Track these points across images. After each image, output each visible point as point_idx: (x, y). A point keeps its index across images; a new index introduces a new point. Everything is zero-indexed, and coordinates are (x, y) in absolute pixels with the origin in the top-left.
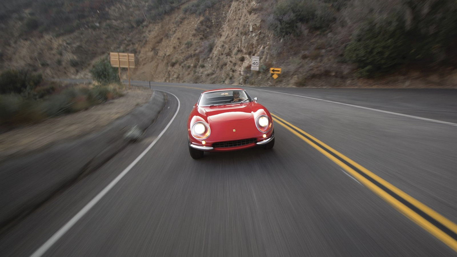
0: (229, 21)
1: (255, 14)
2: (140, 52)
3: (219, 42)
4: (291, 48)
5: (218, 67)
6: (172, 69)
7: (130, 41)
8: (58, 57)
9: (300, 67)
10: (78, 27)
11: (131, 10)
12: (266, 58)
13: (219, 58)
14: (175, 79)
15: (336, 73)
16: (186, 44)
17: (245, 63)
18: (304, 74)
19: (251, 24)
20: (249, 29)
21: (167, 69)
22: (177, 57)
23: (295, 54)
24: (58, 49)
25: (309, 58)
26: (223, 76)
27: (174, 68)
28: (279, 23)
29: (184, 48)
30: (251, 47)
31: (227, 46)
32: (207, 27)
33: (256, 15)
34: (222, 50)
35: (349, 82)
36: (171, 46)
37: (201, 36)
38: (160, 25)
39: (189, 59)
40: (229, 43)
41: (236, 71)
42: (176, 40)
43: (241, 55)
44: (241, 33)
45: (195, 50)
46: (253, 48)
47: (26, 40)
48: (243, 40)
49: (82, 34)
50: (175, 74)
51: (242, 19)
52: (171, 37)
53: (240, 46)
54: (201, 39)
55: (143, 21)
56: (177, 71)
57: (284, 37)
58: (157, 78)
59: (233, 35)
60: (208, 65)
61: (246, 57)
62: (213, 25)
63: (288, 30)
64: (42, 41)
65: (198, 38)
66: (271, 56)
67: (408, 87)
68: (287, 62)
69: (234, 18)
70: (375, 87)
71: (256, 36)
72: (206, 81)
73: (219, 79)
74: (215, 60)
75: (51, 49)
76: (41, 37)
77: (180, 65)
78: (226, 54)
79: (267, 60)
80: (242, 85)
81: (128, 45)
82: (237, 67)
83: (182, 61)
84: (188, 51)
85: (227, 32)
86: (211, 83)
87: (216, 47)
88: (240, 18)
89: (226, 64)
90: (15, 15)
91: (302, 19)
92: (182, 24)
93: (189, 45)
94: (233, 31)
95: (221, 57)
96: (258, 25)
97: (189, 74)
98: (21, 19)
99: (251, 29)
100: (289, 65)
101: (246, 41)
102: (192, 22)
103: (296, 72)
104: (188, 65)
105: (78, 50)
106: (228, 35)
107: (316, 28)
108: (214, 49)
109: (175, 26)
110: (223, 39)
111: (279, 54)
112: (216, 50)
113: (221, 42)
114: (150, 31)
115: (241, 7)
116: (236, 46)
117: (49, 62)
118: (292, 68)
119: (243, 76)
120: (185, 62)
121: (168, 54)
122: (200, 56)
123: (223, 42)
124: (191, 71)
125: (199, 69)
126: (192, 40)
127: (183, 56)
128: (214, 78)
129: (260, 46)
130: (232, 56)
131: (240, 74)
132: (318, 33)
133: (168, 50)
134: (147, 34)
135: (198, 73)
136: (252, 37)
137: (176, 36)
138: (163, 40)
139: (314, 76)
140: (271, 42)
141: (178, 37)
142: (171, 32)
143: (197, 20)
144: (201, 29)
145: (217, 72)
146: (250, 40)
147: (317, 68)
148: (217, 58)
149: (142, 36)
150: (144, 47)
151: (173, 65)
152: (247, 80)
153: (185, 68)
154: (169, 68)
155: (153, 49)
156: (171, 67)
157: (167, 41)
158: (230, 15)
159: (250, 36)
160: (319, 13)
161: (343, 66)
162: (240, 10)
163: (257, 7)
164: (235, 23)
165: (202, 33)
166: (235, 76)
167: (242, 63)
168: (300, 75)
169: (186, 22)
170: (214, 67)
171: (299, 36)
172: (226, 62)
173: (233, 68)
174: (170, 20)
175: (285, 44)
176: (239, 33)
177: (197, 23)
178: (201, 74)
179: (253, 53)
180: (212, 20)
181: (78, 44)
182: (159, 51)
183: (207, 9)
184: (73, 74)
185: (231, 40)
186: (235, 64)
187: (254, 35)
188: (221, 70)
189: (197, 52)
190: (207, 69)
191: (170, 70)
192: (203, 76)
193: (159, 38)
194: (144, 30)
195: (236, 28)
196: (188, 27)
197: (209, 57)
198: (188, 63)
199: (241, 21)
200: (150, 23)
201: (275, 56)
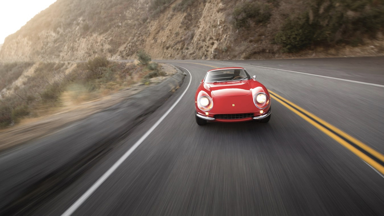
0: (204, 17)
1: (222, 12)
2: (146, 41)
3: (198, 32)
4: (243, 36)
5: (197, 49)
6: (167, 51)
7: (140, 34)
8: (101, 47)
9: (247, 48)
10: (110, 27)
11: (138, 11)
12: (227, 43)
13: (198, 43)
14: (169, 58)
15: (269, 50)
16: (175, 34)
17: (214, 46)
18: (249, 52)
19: (219, 20)
20: (217, 23)
21: (163, 51)
22: (170, 43)
23: (246, 39)
24: (100, 42)
25: (253, 42)
26: (201, 54)
27: (168, 50)
28: (236, 20)
29: (174, 37)
30: (218, 36)
31: (202, 35)
32: (189, 20)
33: (222, 14)
34: (200, 38)
35: (277, 55)
36: (165, 35)
37: (185, 27)
38: (158, 21)
39: (178, 44)
40: (204, 33)
41: (209, 51)
42: (169, 31)
43: (212, 41)
44: (212, 26)
45: (181, 38)
46: (220, 36)
47: (84, 38)
48: (213, 31)
49: (112, 31)
50: (169, 54)
51: (213, 15)
52: (165, 29)
53: (211, 35)
54: (185, 29)
55: (147, 18)
56: (170, 52)
57: (239, 29)
58: (157, 57)
59: (207, 27)
60: (190, 48)
61: (215, 42)
62: (193, 18)
63: (241, 24)
64: (92, 38)
65: (183, 29)
66: (231, 41)
67: (315, 57)
68: (240, 45)
69: (208, 15)
70: (293, 58)
71: (221, 28)
72: (190, 58)
73: (198, 57)
74: (195, 45)
75: (97, 42)
76: (91, 36)
77: (172, 48)
78: (202, 40)
79: (228, 44)
80: (213, 60)
81: (139, 37)
82: (209, 49)
83: (173, 45)
84: (177, 38)
85: (203, 25)
86: (193, 59)
87: (196, 36)
88: (211, 15)
89: (202, 47)
90: (75, 22)
91: (251, 16)
92: (172, 19)
93: (177, 34)
94: (207, 24)
95: (199, 42)
96: (223, 20)
97: (178, 54)
98: (78, 24)
99: (218, 23)
100: (241, 46)
101: (215, 31)
102: (179, 17)
103: (245, 50)
104: (177, 48)
105: (111, 42)
106: (204, 27)
107: (260, 22)
108: (195, 37)
109: (168, 21)
110: (200, 30)
111: (235, 40)
112: (196, 38)
113: (199, 32)
114: (151, 26)
115: (212, 7)
116: (209, 35)
117: (96, 50)
118: (243, 48)
119: (213, 54)
120: (175, 46)
121: (163, 41)
122: (186, 42)
123: (200, 32)
124: (179, 52)
125: (185, 50)
126: (179, 31)
127: (174, 42)
128: (195, 56)
129: (224, 34)
130: (206, 41)
131: (211, 53)
132: (261, 24)
133: (164, 39)
134: (149, 28)
135: (185, 53)
136: (219, 29)
137: (168, 28)
138: (160, 32)
139: (255, 53)
140: (231, 32)
141: (169, 29)
142: (165, 26)
143: (182, 15)
144: (185, 22)
145: (197, 52)
146: (218, 31)
147: (258, 48)
148: (196, 43)
149: (147, 30)
150: (149, 38)
151: (167, 48)
152: (216, 56)
153: (175, 50)
154: (165, 50)
155: (154, 38)
156: (166, 50)
157: (163, 32)
158: (205, 13)
159: (218, 28)
160: (262, 11)
161: (274, 46)
162: (212, 10)
163: (223, 7)
164: (208, 18)
165: (185, 25)
166: (208, 54)
167: (213, 46)
168: (247, 53)
169: (174, 18)
170: (194, 49)
171: (248, 28)
172: (202, 46)
173: (207, 49)
174: (164, 17)
175: (239, 33)
176: (211, 26)
177: (182, 18)
178: (186, 54)
179: (220, 39)
180: (192, 15)
181: (111, 38)
182: (158, 40)
183: (189, 7)
184: (110, 57)
185: (205, 30)
186: (208, 47)
187: (220, 27)
188: (199, 51)
189: (183, 39)
190: (190, 50)
191: (166, 52)
192: (187, 55)
193: (157, 30)
194: (148, 25)
195: (209, 22)
196: (176, 21)
197: (191, 43)
198: (177, 47)
199: (212, 17)
200: (151, 20)
201: (233, 41)
